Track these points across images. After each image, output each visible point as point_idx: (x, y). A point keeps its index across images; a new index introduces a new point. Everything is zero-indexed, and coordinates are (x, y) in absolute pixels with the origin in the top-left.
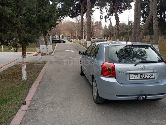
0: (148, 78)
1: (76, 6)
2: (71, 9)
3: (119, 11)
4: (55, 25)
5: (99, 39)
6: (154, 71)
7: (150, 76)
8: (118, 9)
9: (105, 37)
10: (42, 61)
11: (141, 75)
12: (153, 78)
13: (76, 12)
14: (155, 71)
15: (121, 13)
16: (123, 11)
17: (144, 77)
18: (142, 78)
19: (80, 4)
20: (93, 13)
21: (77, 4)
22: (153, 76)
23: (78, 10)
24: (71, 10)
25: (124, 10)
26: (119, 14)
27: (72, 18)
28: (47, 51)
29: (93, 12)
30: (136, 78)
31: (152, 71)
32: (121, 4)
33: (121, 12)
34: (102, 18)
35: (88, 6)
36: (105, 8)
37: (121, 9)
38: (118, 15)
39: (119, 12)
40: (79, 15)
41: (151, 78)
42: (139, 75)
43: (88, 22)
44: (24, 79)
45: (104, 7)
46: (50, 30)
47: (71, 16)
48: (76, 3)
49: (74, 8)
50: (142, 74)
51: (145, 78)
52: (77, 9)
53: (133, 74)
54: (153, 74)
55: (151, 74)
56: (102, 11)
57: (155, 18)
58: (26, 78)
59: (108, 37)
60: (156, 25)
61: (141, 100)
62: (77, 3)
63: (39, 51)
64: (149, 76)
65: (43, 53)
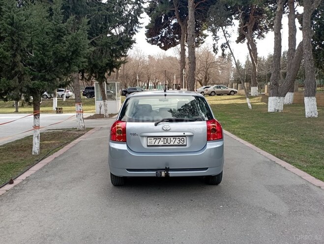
0: (176, 143)
1: (172, 28)
2: (164, 33)
3: (257, 33)
4: (118, 64)
5: (217, 87)
6: (184, 134)
7: (179, 141)
8: (254, 30)
9: (233, 84)
10: (84, 127)
11: (165, 140)
12: (185, 144)
13: (173, 40)
14: (186, 134)
15: (262, 38)
16: (264, 34)
17: (169, 142)
18: (167, 144)
19: (180, 24)
20: (204, 40)
21: (175, 24)
22: (184, 141)
23: (177, 35)
24: (163, 35)
25: (267, 32)
26: (257, 40)
27: (166, 50)
28: (106, 111)
29: (205, 38)
30: (156, 144)
31: (182, 134)
32: (261, 21)
33: (260, 35)
34: (217, 49)
35: (189, 27)
36: (223, 29)
37: (261, 29)
38: (256, 42)
39: (256, 36)
40: (178, 44)
41: (181, 144)
42: (162, 139)
43: (190, 56)
44: (35, 153)
45: (221, 28)
46: (109, 74)
47: (163, 45)
48: (171, 22)
49: (169, 32)
50: (166, 138)
51: (172, 143)
52: (174, 34)
53: (153, 138)
54: (185, 138)
55: (181, 138)
56: (215, 35)
57: (307, 45)
58: (37, 151)
59: (239, 85)
60: (310, 60)
61: (163, 177)
62: (174, 22)
63: (80, 110)
64: (177, 141)
65: (100, 114)
